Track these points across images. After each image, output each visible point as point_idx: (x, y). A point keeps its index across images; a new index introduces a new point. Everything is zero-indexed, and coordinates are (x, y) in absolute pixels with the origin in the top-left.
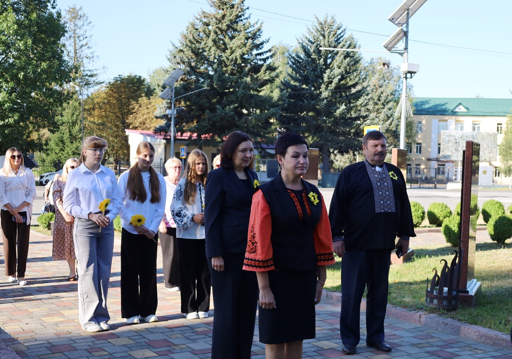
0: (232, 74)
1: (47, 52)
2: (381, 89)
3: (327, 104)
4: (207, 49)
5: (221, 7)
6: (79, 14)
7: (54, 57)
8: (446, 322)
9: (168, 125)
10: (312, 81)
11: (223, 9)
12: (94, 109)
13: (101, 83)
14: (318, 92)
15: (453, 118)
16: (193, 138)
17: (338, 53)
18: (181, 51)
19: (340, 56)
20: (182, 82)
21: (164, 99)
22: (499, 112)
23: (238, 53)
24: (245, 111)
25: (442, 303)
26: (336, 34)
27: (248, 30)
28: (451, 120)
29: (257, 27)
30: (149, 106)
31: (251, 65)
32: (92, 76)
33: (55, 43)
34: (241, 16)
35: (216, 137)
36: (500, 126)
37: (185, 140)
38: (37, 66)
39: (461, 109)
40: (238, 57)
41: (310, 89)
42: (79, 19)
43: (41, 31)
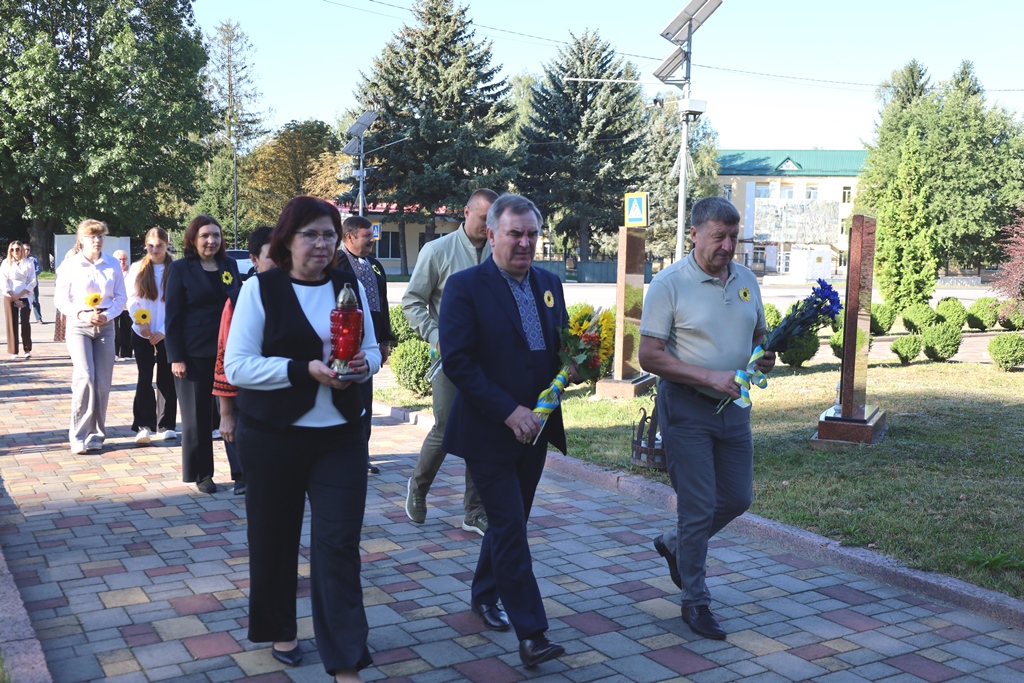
0: (448, 118)
1: (181, 88)
2: (669, 138)
3: (585, 160)
4: (411, 81)
5: (432, 20)
6: (236, 33)
7: (190, 96)
8: (652, 488)
9: (355, 193)
10: (565, 127)
11: (435, 24)
12: (256, 170)
13: (266, 132)
14: (573, 143)
15: (779, 180)
16: (390, 211)
17: (602, 85)
18: (375, 84)
19: (605, 90)
20: (376, 130)
21: (349, 155)
22: (846, 171)
23: (455, 88)
24: (466, 172)
25: (653, 460)
26: (599, 57)
27: (471, 54)
28: (775, 183)
29: (483, 48)
30: (334, 165)
31: (475, 104)
32: (253, 122)
33: (192, 75)
34: (460, 33)
35: (424, 210)
36: (847, 191)
37: (379, 213)
38: (166, 108)
39: (790, 166)
40: (455, 93)
41: (561, 138)
42: (235, 40)
43: (171, 59)
